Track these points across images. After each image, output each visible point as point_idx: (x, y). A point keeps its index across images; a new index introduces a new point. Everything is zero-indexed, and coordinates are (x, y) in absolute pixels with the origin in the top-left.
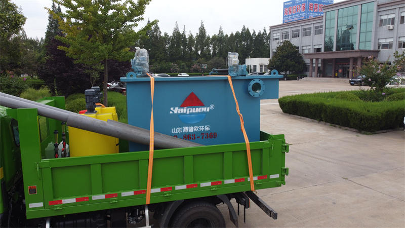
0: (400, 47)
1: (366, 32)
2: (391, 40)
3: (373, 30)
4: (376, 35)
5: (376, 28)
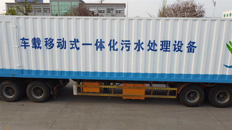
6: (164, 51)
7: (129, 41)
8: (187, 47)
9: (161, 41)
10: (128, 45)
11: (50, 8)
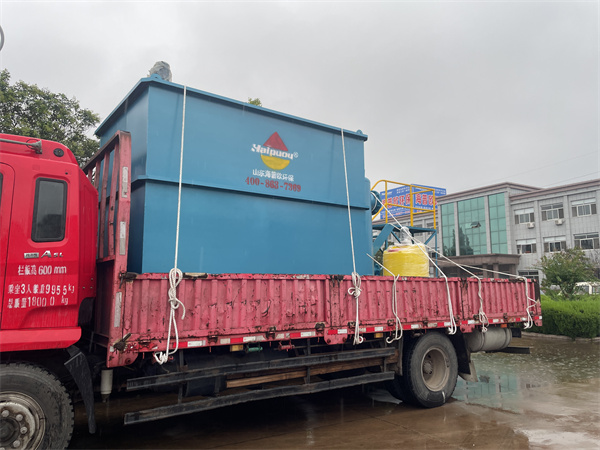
0: (546, 251)
1: (499, 231)
2: (534, 242)
3: (508, 228)
4: (512, 234)
5: (511, 226)
11: (439, 220)
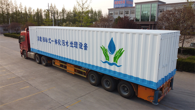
6: (76, 47)
7: (64, 41)
8: (84, 47)
9: (74, 42)
10: (64, 43)
11: (135, 10)
